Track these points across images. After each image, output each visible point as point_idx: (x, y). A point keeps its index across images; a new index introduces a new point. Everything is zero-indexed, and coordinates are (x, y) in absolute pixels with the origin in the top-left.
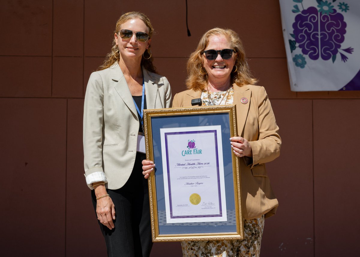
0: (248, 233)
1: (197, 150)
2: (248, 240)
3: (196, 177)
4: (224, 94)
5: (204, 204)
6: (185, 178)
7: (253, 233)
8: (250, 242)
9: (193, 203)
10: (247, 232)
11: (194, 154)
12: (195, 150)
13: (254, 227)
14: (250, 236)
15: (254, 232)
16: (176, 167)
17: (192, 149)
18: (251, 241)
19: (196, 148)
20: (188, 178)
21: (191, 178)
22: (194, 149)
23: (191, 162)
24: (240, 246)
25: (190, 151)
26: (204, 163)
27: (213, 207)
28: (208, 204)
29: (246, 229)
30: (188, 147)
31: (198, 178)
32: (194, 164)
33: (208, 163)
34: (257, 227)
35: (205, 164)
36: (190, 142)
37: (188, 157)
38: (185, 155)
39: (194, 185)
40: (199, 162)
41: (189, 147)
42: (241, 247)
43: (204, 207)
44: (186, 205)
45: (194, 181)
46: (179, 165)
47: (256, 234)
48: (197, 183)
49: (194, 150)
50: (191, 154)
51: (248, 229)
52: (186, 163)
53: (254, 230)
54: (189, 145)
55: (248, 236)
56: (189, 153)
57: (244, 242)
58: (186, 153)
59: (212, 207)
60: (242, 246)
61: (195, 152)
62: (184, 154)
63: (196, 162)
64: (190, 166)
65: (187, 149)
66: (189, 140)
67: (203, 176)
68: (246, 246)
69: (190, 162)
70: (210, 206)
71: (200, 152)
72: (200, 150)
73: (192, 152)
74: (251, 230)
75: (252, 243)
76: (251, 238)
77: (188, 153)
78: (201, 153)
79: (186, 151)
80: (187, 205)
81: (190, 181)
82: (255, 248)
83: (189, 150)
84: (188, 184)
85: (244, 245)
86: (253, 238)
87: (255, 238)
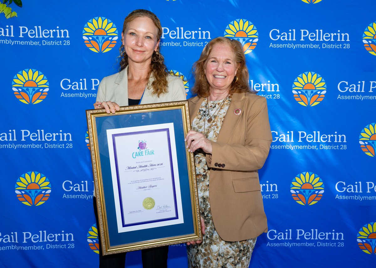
0: (235, 250)
1: (148, 151)
2: (234, 257)
3: (149, 180)
4: (219, 103)
5: (159, 208)
6: (137, 182)
7: (242, 250)
8: (237, 260)
9: (146, 208)
10: (233, 249)
11: (146, 155)
12: (147, 151)
13: (243, 244)
14: (238, 253)
15: (242, 248)
16: (126, 171)
17: (143, 150)
18: (238, 258)
19: (147, 149)
20: (140, 181)
21: (143, 181)
22: (146, 149)
23: (143, 165)
24: (227, 263)
25: (142, 152)
26: (156, 164)
27: (168, 209)
28: (163, 208)
29: (232, 245)
30: (138, 148)
31: (151, 181)
32: (146, 166)
33: (162, 164)
34: (246, 243)
35: (158, 165)
36: (141, 142)
37: (139, 159)
38: (136, 157)
39: (147, 188)
40: (152, 163)
41: (140, 148)
42: (227, 265)
43: (158, 211)
44: (139, 211)
45: (147, 184)
46: (130, 168)
47: (244, 250)
48: (151, 186)
49: (145, 151)
50: (142, 155)
51: (235, 245)
52: (138, 165)
53: (242, 246)
54: (139, 146)
55: (235, 253)
56: (141, 154)
57: (231, 260)
58: (137, 155)
59: (167, 211)
60: (229, 263)
61: (147, 153)
62: (134, 156)
63: (148, 164)
64: (142, 168)
65: (138, 150)
66: (139, 141)
67: (157, 178)
68: (233, 263)
69: (141, 164)
70: (166, 209)
71: (152, 153)
72: (152, 151)
73: (144, 154)
74: (238, 247)
75: (239, 260)
76: (238, 255)
77: (139, 154)
78: (154, 154)
79: (136, 153)
80: (141, 211)
81: (142, 185)
82: (243, 264)
83: (140, 151)
84: (140, 188)
85: (231, 262)
86: (241, 255)
87: (243, 254)
